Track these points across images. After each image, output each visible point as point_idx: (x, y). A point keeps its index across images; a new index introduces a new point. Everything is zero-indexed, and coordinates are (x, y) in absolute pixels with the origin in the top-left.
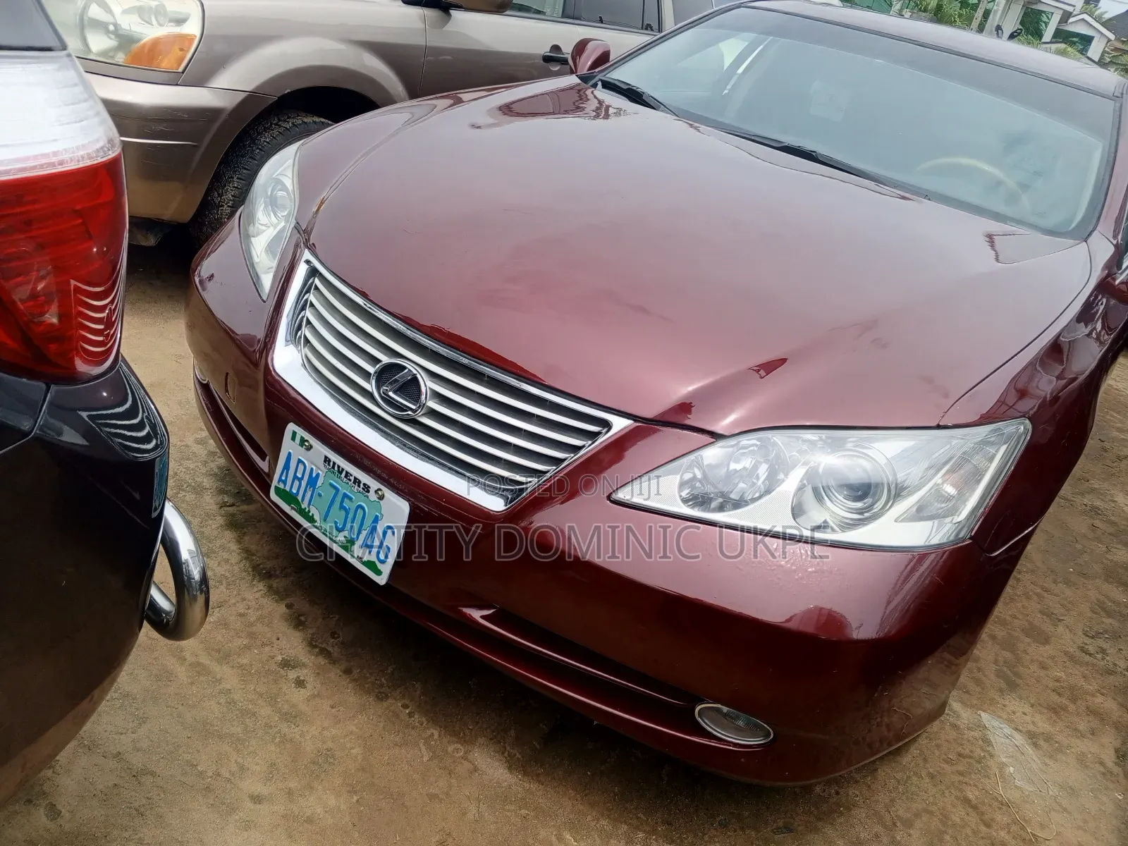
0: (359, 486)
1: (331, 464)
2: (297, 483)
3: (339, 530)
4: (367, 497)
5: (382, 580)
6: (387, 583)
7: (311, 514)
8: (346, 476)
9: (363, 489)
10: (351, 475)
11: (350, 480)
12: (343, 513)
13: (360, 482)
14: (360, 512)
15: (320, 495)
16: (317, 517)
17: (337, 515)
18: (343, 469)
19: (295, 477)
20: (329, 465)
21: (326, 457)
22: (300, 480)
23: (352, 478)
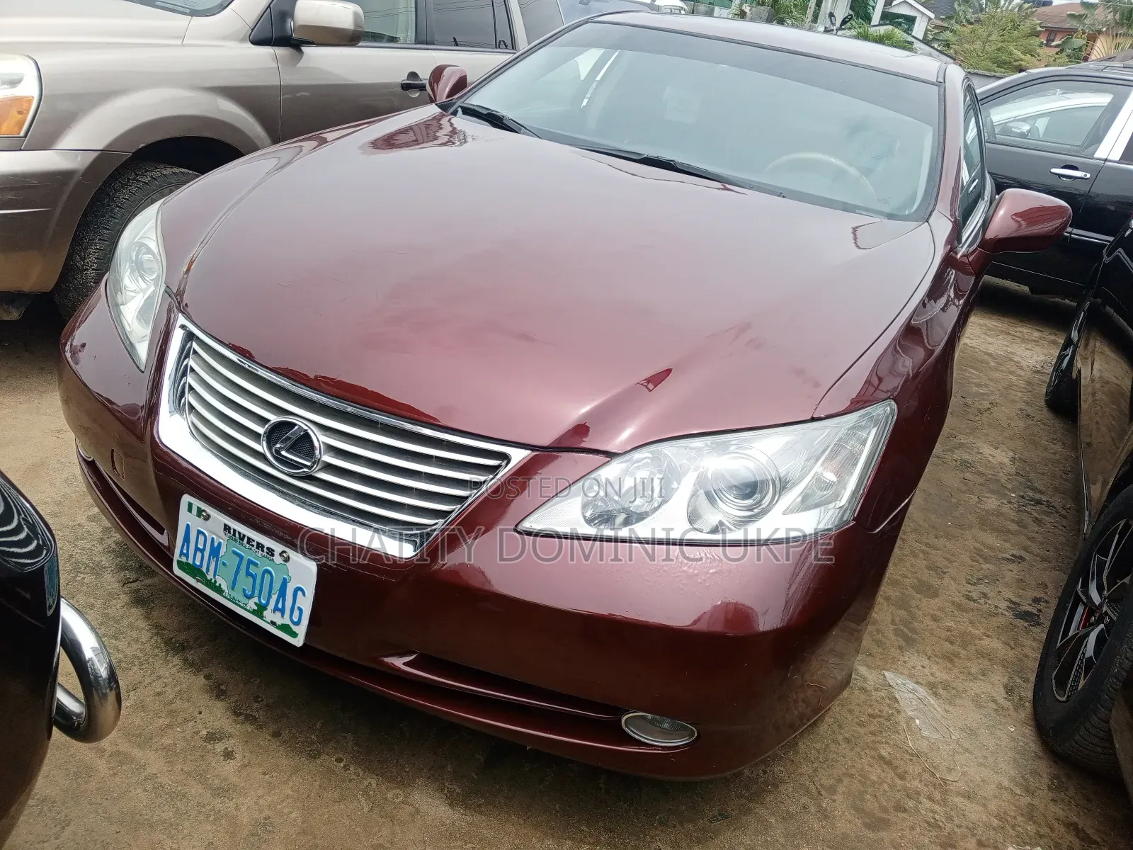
0: (263, 551)
1: (232, 531)
2: (199, 555)
3: (249, 597)
4: (273, 560)
5: (298, 642)
6: (304, 644)
7: (217, 584)
8: (248, 543)
9: (267, 553)
10: (253, 541)
11: (253, 546)
12: (251, 579)
13: (263, 547)
14: (267, 577)
15: (224, 564)
16: (224, 587)
17: (245, 583)
18: (244, 536)
19: (197, 549)
20: (229, 532)
21: (225, 525)
22: (202, 551)
23: (255, 544)
